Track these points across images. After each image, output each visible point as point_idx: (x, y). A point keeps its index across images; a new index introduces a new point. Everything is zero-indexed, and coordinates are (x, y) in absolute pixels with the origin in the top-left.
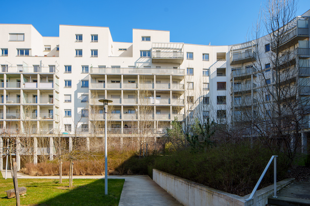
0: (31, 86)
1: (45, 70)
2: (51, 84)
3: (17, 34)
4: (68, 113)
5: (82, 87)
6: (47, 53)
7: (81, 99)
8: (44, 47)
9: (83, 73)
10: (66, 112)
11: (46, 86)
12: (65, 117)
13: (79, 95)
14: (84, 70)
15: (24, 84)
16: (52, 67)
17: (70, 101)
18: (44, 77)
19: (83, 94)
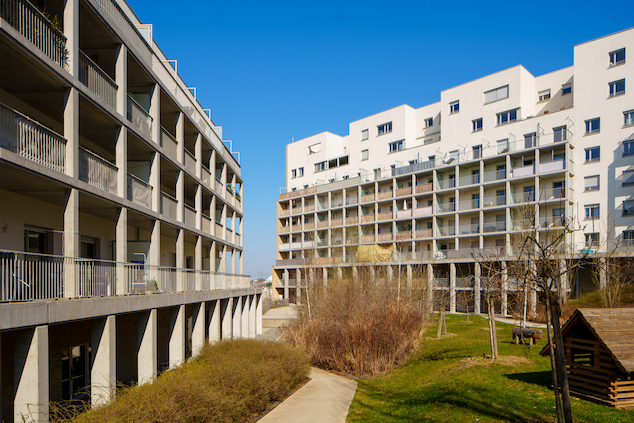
0: (523, 172)
1: (547, 140)
2: (561, 162)
3: (497, 89)
4: (593, 212)
5: (624, 155)
6: (544, 105)
7: (623, 179)
8: (538, 95)
9: (626, 125)
10: (587, 210)
11: (552, 167)
12: (585, 220)
13: (619, 171)
14: (630, 120)
15: (512, 172)
16: (560, 131)
17: (597, 188)
18: (546, 153)
19: (626, 168)
